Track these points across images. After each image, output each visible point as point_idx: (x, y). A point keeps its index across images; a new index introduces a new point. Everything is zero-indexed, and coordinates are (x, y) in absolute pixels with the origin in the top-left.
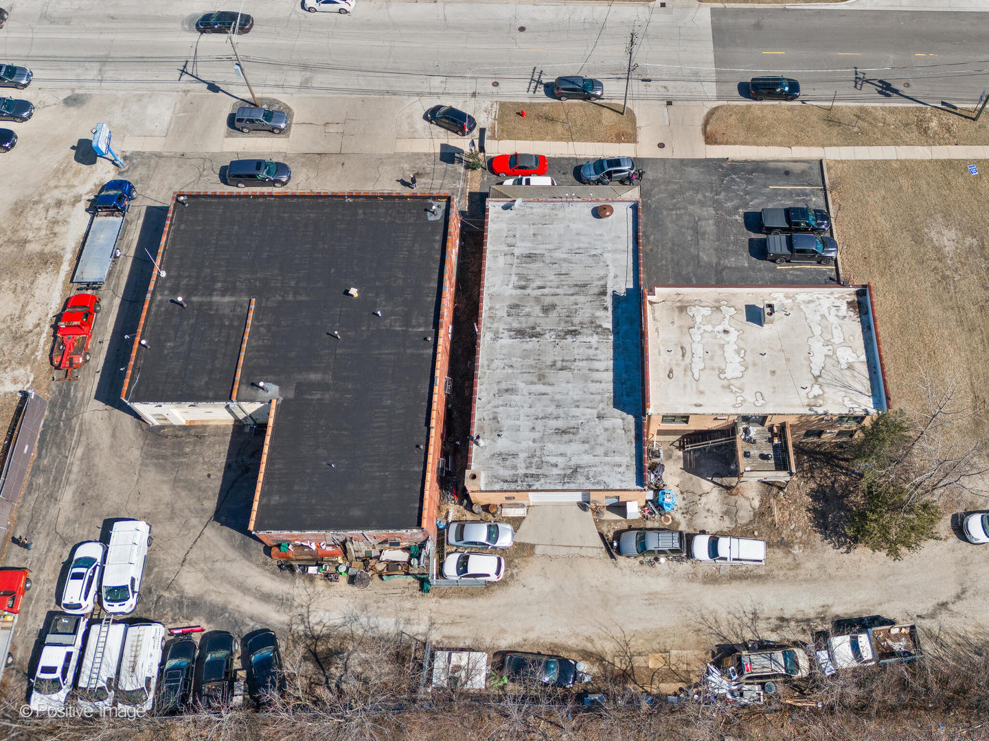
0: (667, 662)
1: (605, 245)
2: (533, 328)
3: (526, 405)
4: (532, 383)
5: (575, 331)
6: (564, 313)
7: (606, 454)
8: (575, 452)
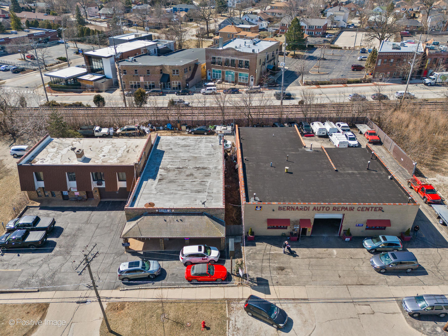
2: (198, 170)
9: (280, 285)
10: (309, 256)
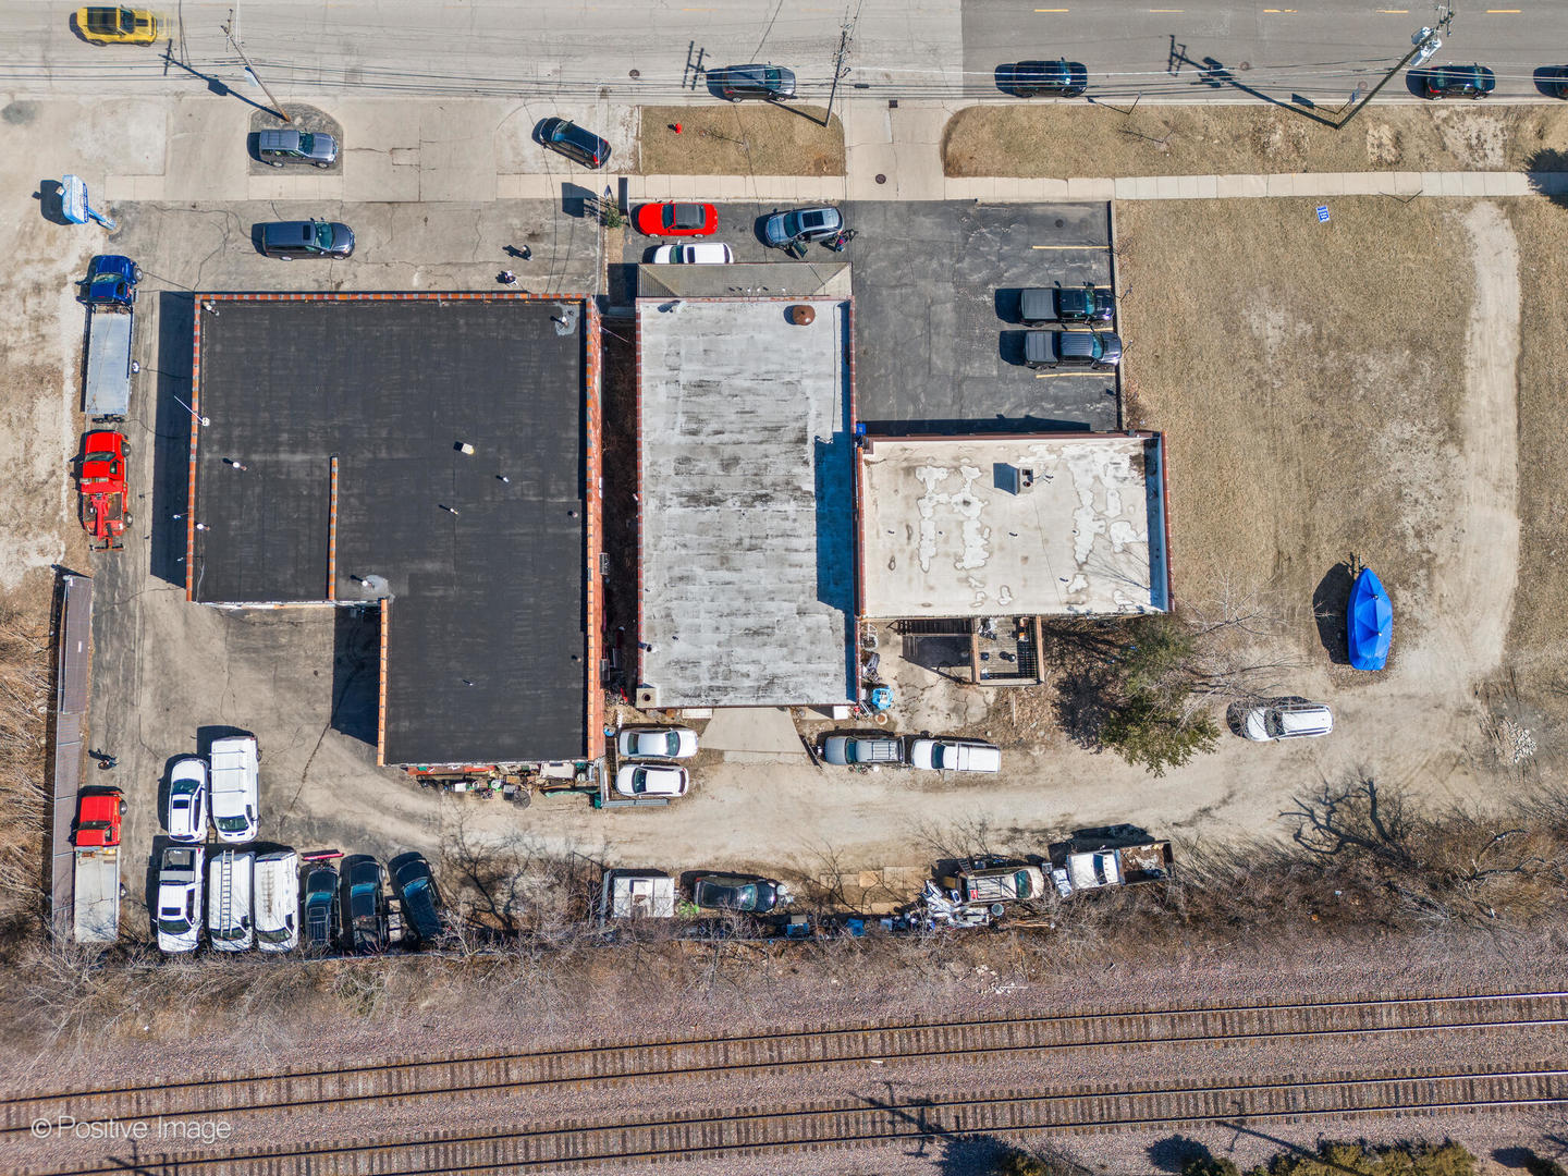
0: (880, 880)
1: (804, 367)
2: (711, 492)
3: (707, 598)
4: (713, 568)
5: (766, 495)
6: (751, 469)
7: (809, 661)
8: (771, 659)
9: (541, 202)
10: (471, 269)
